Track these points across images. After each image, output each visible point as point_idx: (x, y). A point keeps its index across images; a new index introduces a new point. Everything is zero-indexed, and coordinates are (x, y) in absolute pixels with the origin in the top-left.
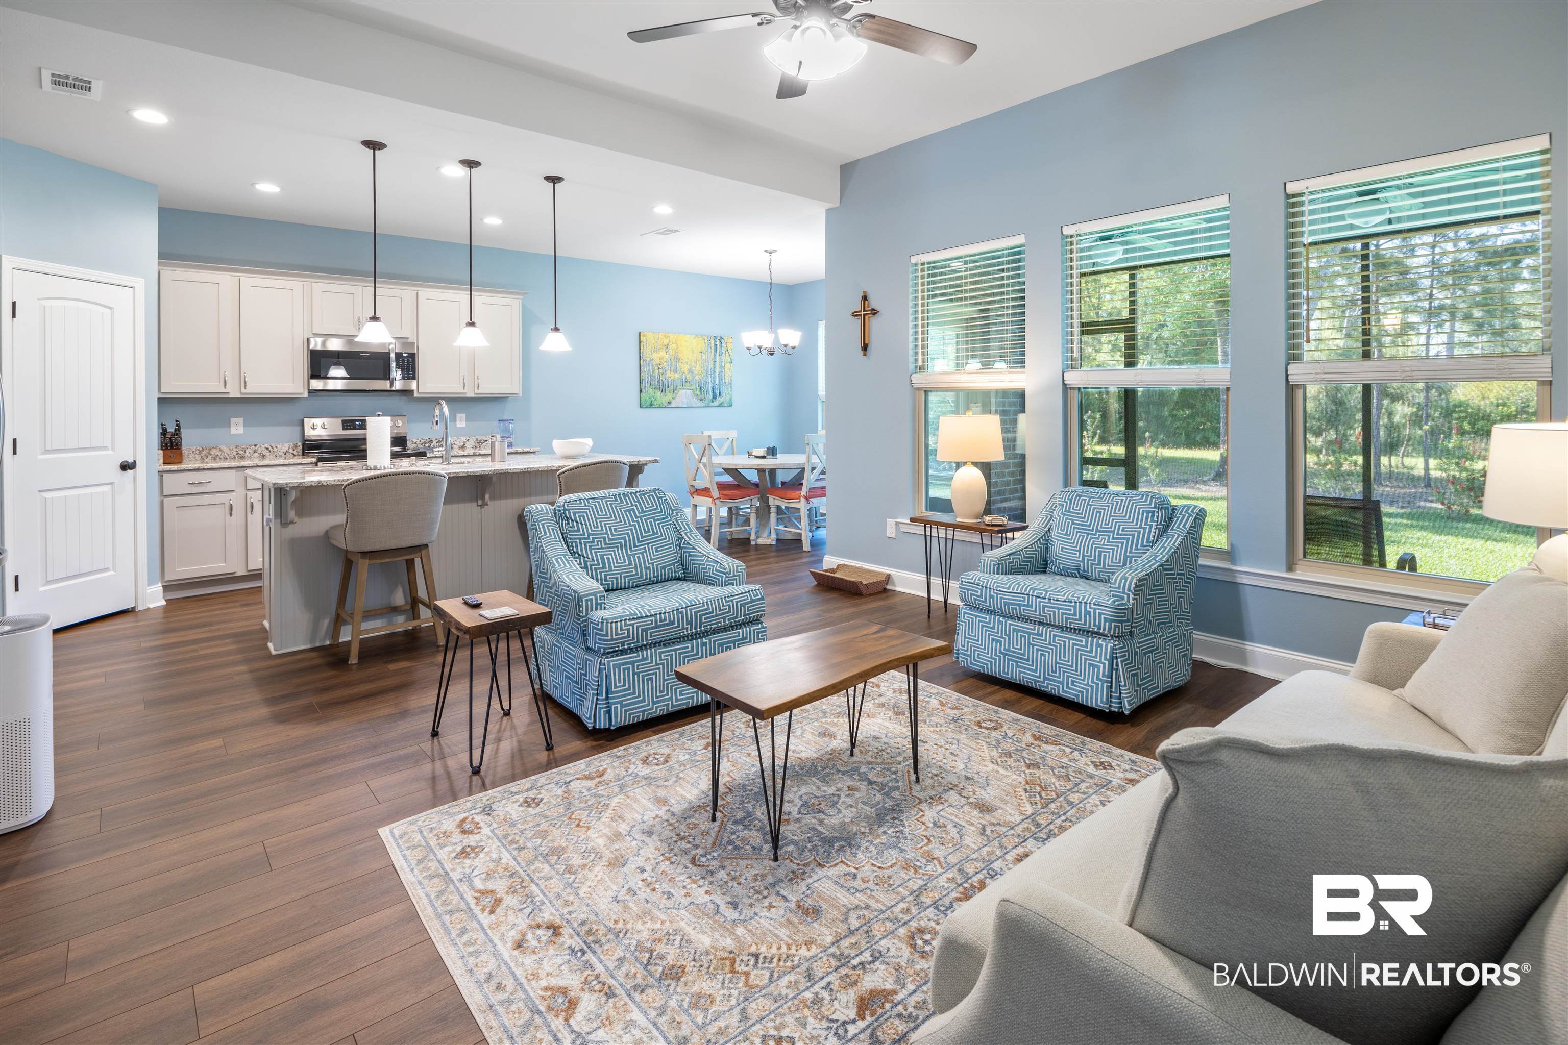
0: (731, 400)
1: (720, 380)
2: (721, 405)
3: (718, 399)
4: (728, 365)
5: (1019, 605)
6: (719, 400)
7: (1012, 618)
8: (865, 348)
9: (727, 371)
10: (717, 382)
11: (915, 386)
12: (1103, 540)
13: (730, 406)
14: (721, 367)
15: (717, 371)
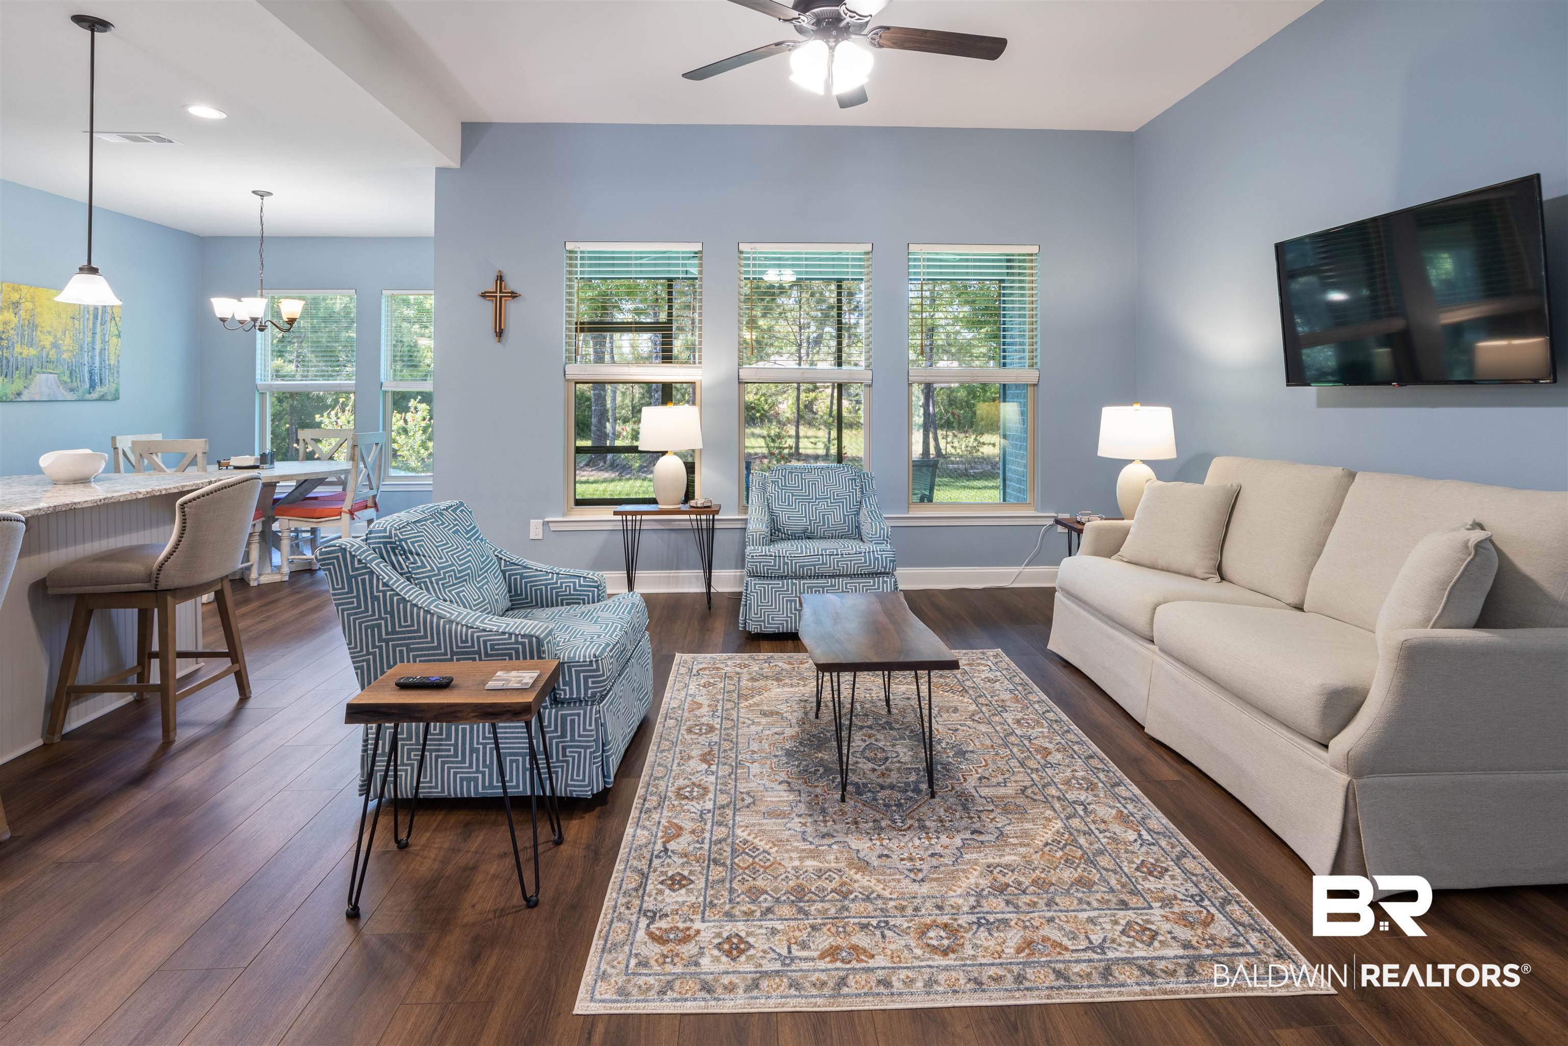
0: (117, 390)
1: (102, 361)
2: (102, 398)
3: (98, 388)
4: (115, 340)
5: (814, 566)
6: (99, 390)
7: (803, 578)
8: (500, 333)
9: (112, 349)
10: (97, 364)
11: (568, 377)
12: (822, 506)
13: (116, 398)
14: (104, 342)
15: (98, 347)
